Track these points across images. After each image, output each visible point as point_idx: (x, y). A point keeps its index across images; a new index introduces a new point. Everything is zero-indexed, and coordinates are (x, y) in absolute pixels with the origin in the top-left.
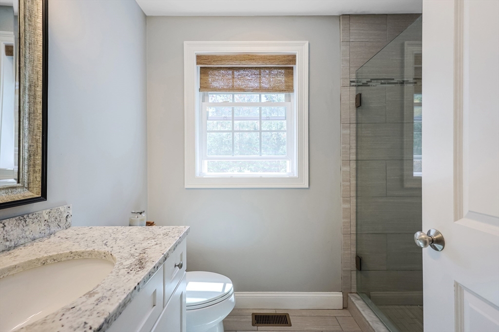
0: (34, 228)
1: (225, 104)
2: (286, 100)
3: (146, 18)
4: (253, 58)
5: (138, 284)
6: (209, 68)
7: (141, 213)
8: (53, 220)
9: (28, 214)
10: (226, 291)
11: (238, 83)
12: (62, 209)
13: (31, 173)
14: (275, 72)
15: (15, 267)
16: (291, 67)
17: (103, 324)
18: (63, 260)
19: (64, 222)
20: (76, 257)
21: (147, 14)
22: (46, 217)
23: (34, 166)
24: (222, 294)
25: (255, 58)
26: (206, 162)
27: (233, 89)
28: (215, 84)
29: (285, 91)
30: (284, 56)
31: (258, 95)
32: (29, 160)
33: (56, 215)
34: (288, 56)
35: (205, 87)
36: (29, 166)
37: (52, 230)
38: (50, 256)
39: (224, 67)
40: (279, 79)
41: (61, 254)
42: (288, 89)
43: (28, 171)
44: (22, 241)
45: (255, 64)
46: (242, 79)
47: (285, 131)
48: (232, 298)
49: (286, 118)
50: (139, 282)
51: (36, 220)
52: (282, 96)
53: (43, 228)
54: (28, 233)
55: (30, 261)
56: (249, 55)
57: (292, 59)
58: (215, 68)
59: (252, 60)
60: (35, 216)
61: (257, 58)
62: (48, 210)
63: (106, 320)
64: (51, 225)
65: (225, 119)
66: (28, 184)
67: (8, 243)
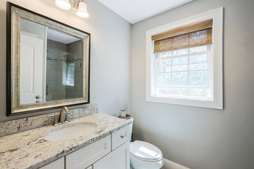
0: (87, 112)
1: (168, 58)
2: (208, 50)
3: (132, 26)
4: (181, 29)
5: (93, 138)
6: (158, 40)
7: (123, 111)
8: (92, 110)
9: (85, 107)
10: (157, 157)
11: (174, 45)
12: (95, 106)
13: (86, 94)
14: (198, 33)
15: (77, 123)
16: (210, 28)
17: (76, 146)
18: (88, 124)
19: (96, 111)
20: (91, 124)
21: (132, 23)
22: (90, 109)
23: (86, 93)
24: (154, 158)
25: (182, 29)
26: (158, 89)
27: (171, 49)
28: (161, 48)
29: (205, 44)
30: (203, 23)
31: (188, 49)
32: (85, 91)
33: (93, 108)
34: (206, 21)
35: (157, 51)
36: (85, 92)
37: (92, 113)
38: (85, 122)
39: (166, 38)
40: (201, 37)
41: (88, 122)
42: (209, 42)
43: (85, 94)
44: (83, 115)
45: (183, 32)
46: (176, 42)
47: (206, 70)
48: (160, 162)
49: (207, 61)
50: (94, 138)
51: (87, 109)
52: (204, 48)
53: (89, 112)
54: (85, 113)
55: (81, 122)
56: (179, 29)
57: (210, 22)
58: (162, 39)
59: (181, 31)
60: (87, 108)
61: (184, 29)
62: (91, 107)
63: (77, 146)
64: (92, 111)
65: (168, 65)
66: (85, 98)
67: (80, 115)
